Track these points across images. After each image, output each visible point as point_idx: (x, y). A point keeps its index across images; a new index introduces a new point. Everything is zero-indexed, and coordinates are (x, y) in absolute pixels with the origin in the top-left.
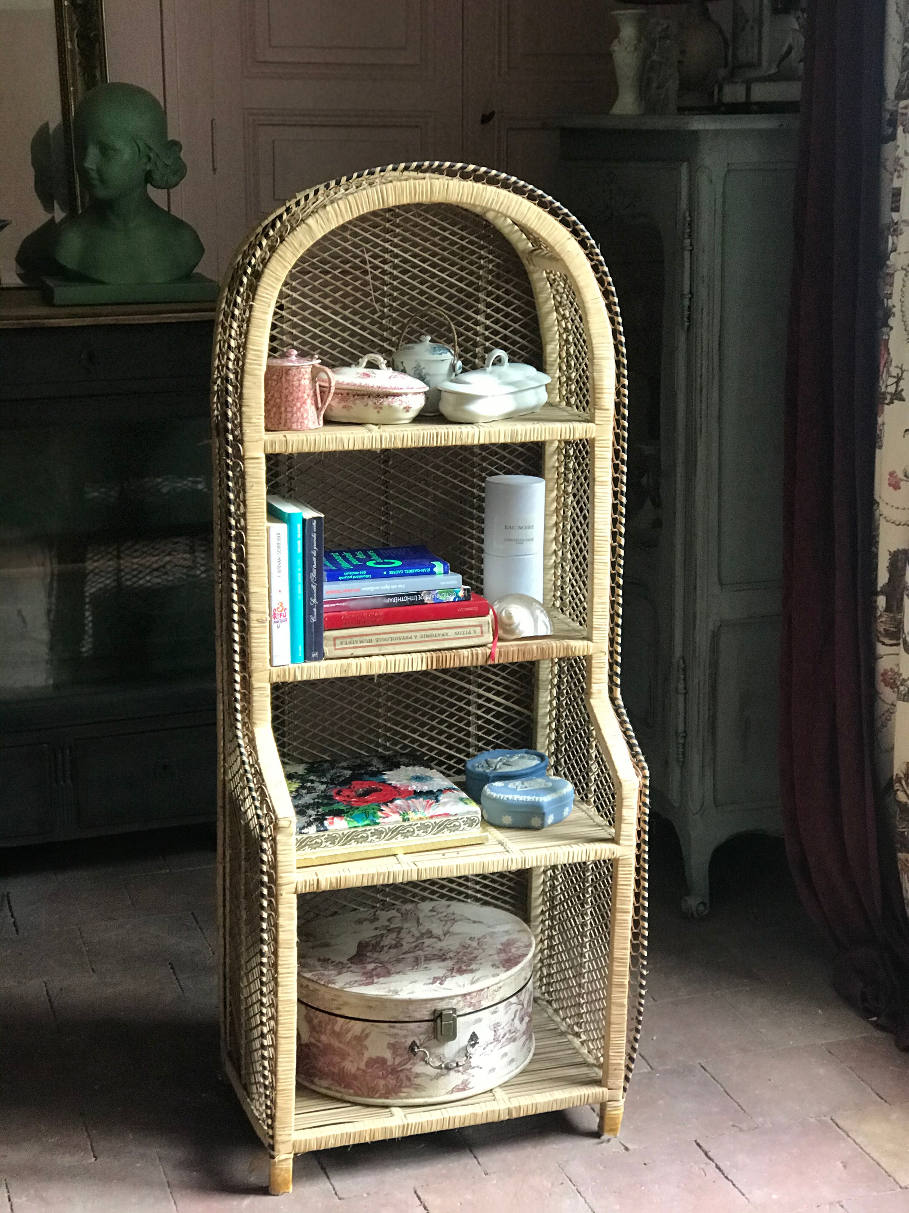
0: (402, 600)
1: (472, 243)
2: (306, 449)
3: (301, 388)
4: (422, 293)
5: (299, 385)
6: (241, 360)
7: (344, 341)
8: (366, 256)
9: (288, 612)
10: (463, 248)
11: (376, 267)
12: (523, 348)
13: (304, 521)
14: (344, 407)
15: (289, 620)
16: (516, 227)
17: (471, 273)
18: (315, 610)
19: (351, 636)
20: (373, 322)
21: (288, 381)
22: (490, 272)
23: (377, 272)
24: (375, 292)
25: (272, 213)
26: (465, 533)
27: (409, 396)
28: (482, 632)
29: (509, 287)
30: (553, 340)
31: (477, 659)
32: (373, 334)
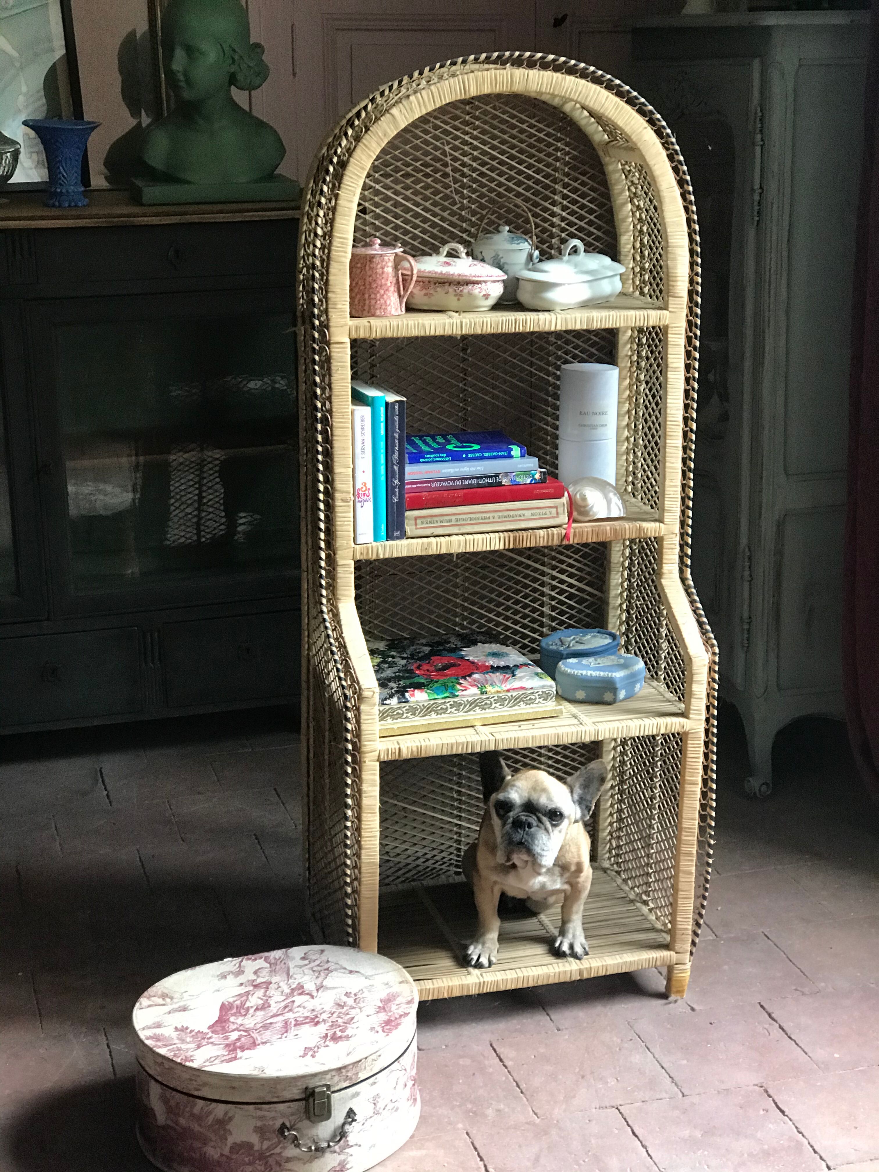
0: (481, 482)
1: (548, 135)
2: (389, 335)
3: (384, 276)
4: (500, 184)
5: (383, 273)
6: (327, 248)
7: (424, 231)
8: (447, 148)
9: (371, 492)
10: (540, 140)
11: (455, 159)
12: (597, 239)
13: (387, 404)
14: (426, 295)
15: (372, 500)
16: (593, 120)
17: (548, 165)
18: (397, 490)
19: (432, 516)
20: (453, 214)
21: (371, 269)
22: (567, 164)
23: (457, 165)
24: (454, 184)
25: (357, 105)
26: (541, 420)
27: (488, 283)
28: (557, 513)
29: (584, 178)
30: (627, 231)
31: (553, 539)
32: (453, 225)
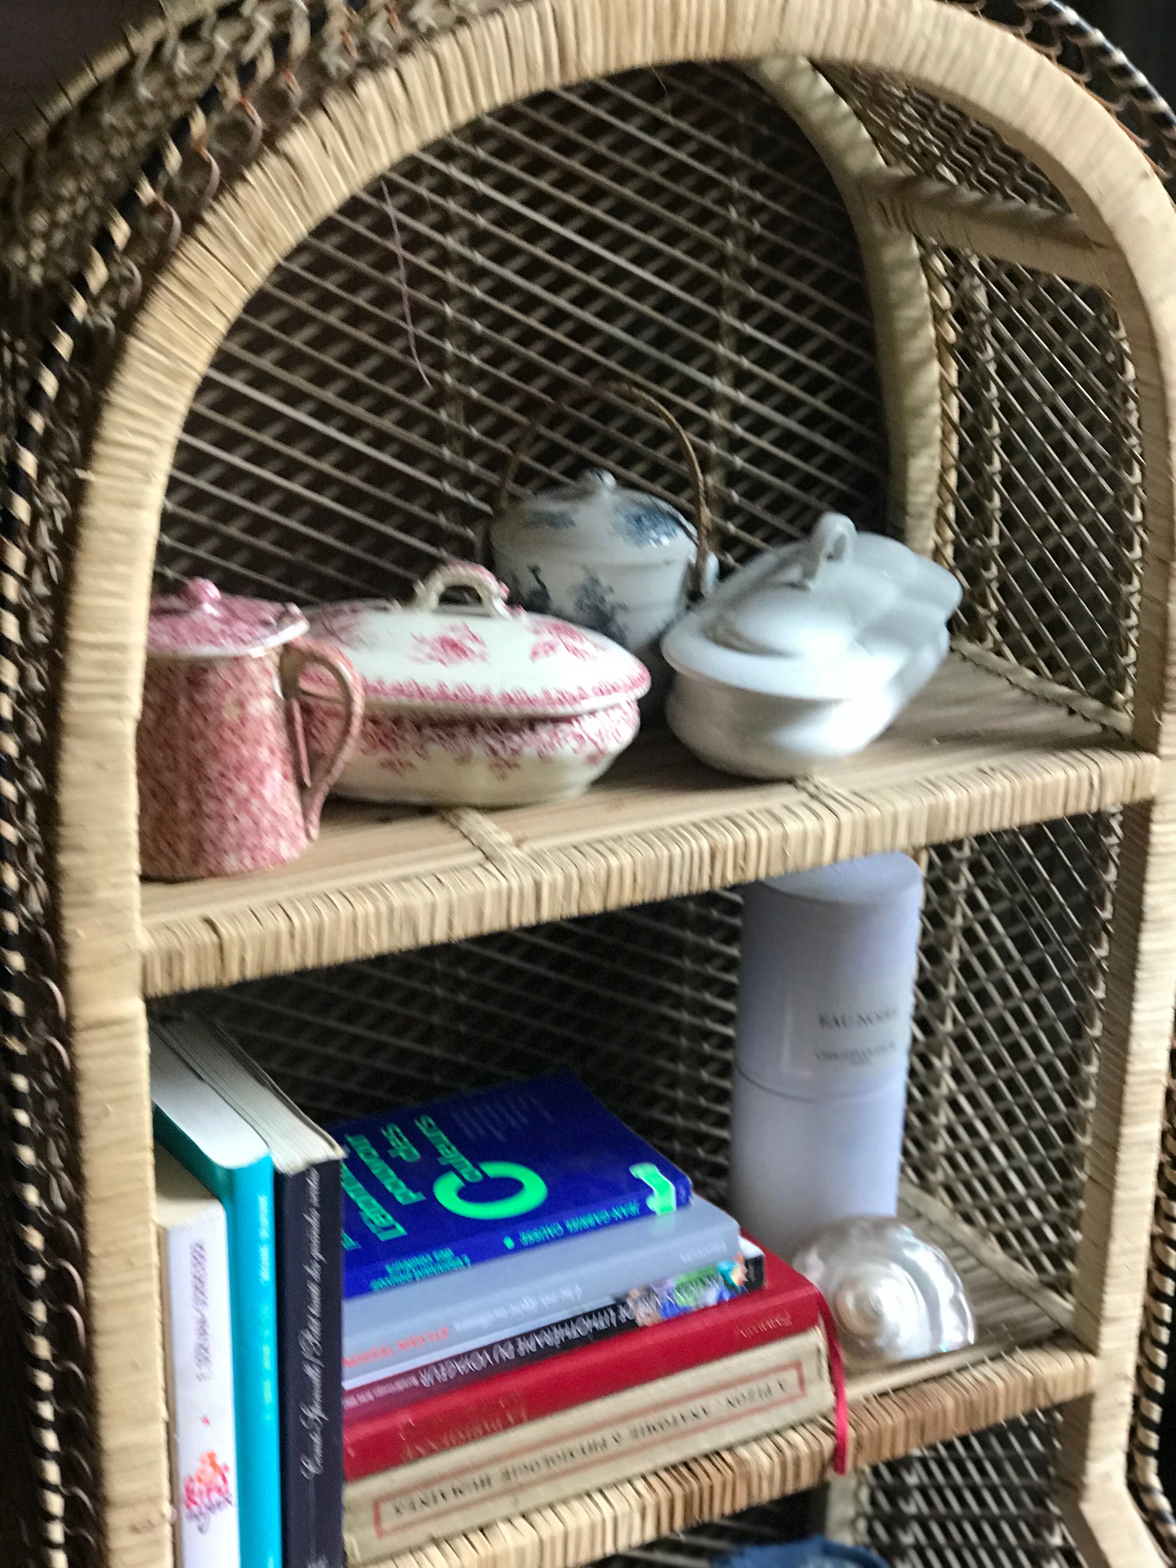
0: (573, 1333)
1: (704, 153)
3: (249, 731)
4: (556, 317)
5: (243, 721)
8: (390, 209)
9: (232, 1477)
10: (678, 171)
11: (416, 243)
12: (832, 464)
13: (279, 1178)
15: (234, 1498)
17: (699, 249)
18: (317, 1439)
19: (426, 1484)
20: (410, 419)
21: (199, 709)
22: (752, 242)
23: (421, 261)
24: (415, 322)
25: (78, 71)
26: (660, 995)
28: (802, 1382)
29: (803, 287)
30: (925, 443)
31: (797, 1475)
32: (409, 454)
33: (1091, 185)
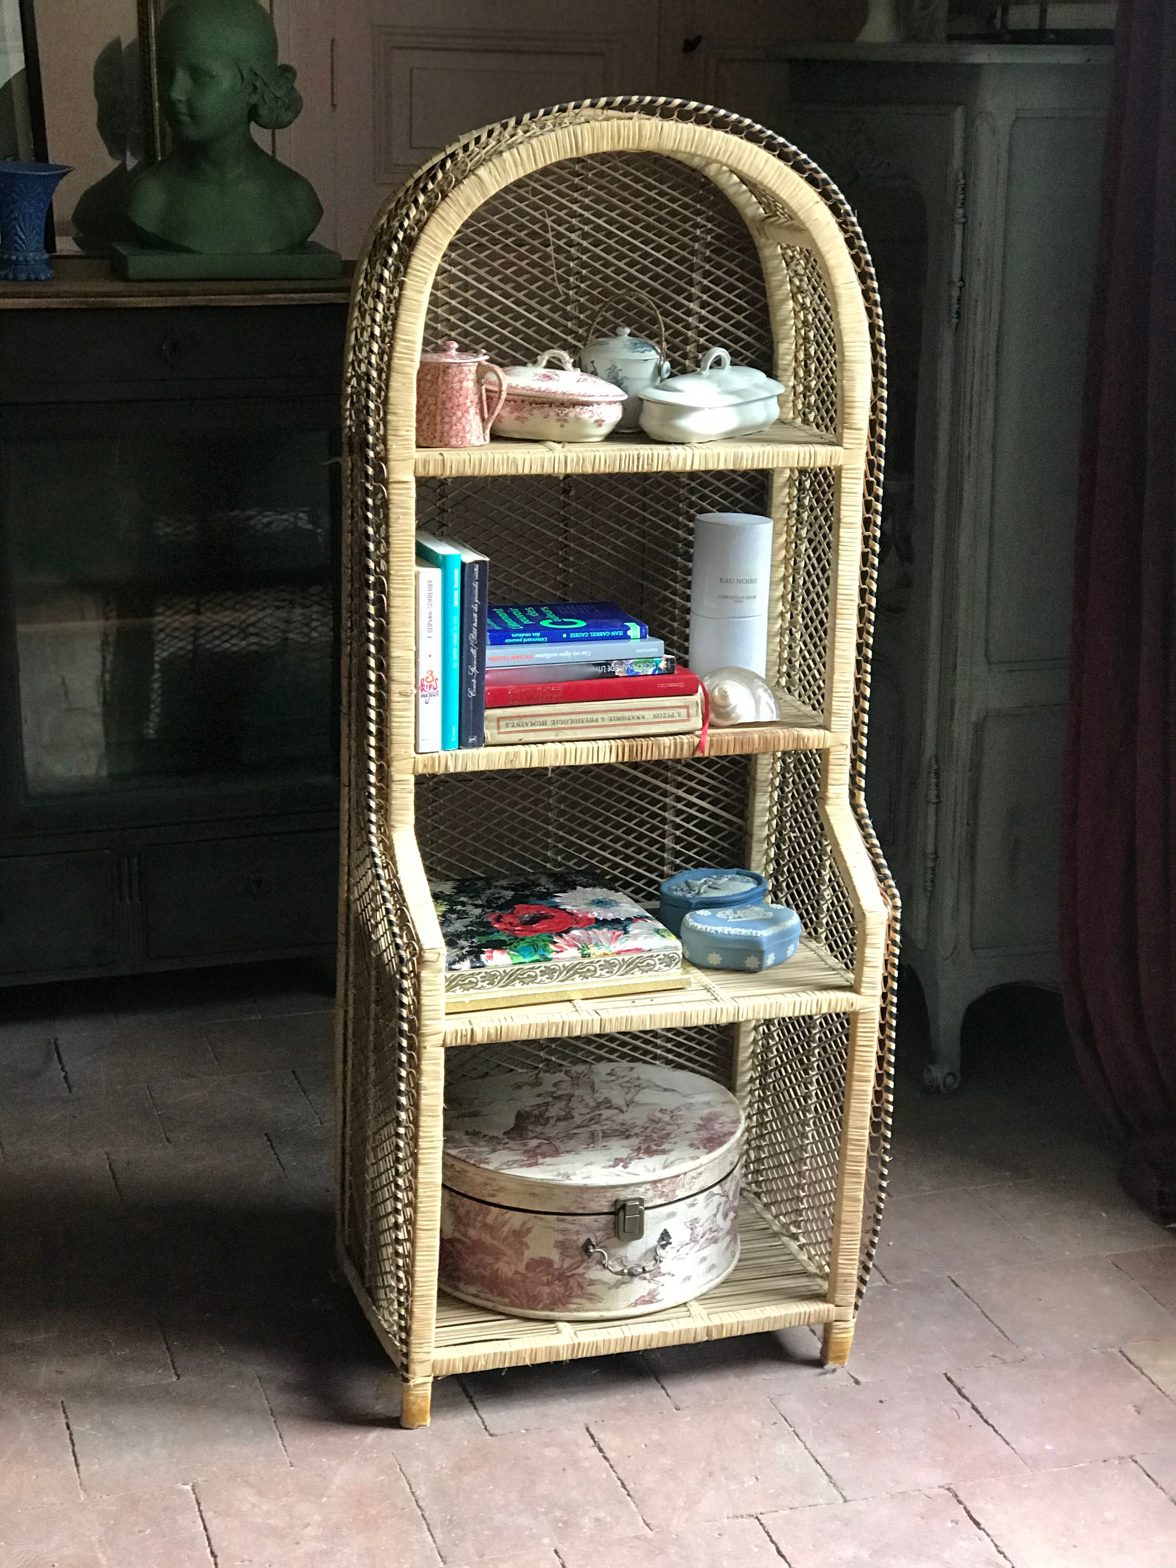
1: (685, 206)
2: (469, 472)
3: (463, 392)
4: (619, 271)
5: (461, 388)
6: (388, 353)
7: (516, 332)
8: (548, 221)
9: (440, 683)
10: (673, 213)
11: (559, 236)
12: (747, 346)
13: (463, 565)
14: (518, 418)
15: (440, 693)
16: (744, 187)
17: (683, 247)
18: (474, 681)
19: (520, 717)
20: (554, 309)
21: (446, 382)
22: (708, 245)
23: (561, 243)
24: (557, 268)
26: (667, 587)
27: (603, 405)
28: (688, 715)
29: (732, 266)
30: (787, 337)
31: (682, 750)
32: (552, 323)
33: (793, 204)
